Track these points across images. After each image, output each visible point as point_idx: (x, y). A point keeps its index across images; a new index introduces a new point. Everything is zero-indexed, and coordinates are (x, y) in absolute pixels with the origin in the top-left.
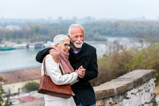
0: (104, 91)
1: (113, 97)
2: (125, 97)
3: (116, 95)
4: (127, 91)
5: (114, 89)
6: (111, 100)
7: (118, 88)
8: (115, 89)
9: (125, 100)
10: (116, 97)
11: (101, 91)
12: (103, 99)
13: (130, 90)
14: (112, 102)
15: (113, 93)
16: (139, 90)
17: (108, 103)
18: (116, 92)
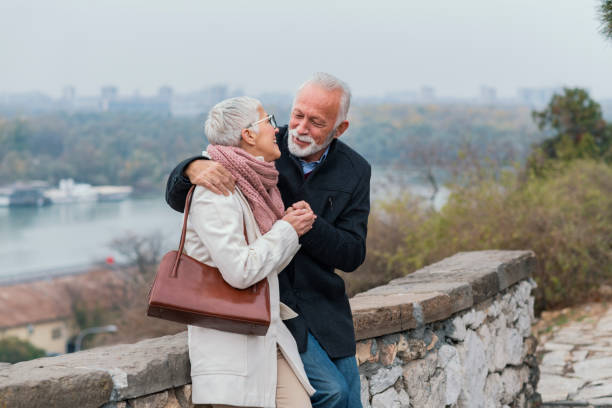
0: (380, 310)
1: (409, 333)
2: (447, 337)
3: (421, 326)
4: (454, 316)
5: (412, 305)
6: (403, 344)
7: (425, 302)
8: (415, 305)
9: (446, 349)
10: (419, 334)
11: (370, 310)
12: (379, 339)
13: (461, 313)
14: (409, 353)
15: (411, 318)
16: (488, 317)
17: (395, 354)
18: (419, 317)
